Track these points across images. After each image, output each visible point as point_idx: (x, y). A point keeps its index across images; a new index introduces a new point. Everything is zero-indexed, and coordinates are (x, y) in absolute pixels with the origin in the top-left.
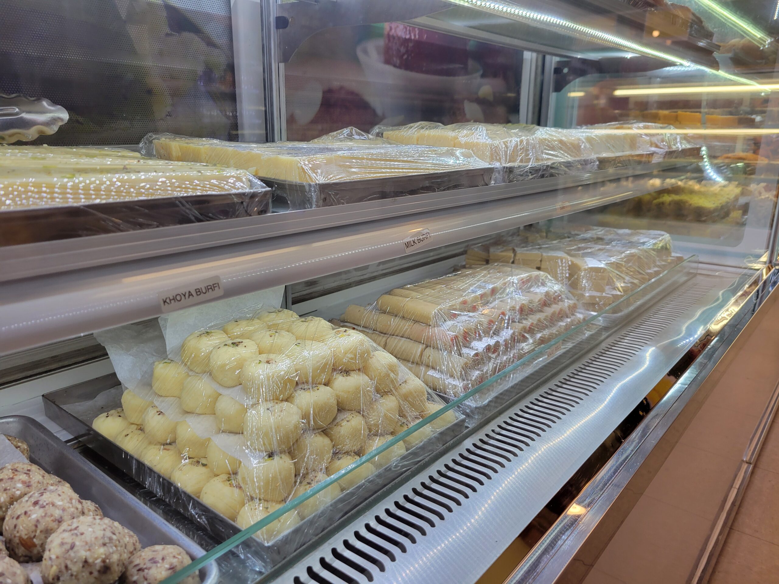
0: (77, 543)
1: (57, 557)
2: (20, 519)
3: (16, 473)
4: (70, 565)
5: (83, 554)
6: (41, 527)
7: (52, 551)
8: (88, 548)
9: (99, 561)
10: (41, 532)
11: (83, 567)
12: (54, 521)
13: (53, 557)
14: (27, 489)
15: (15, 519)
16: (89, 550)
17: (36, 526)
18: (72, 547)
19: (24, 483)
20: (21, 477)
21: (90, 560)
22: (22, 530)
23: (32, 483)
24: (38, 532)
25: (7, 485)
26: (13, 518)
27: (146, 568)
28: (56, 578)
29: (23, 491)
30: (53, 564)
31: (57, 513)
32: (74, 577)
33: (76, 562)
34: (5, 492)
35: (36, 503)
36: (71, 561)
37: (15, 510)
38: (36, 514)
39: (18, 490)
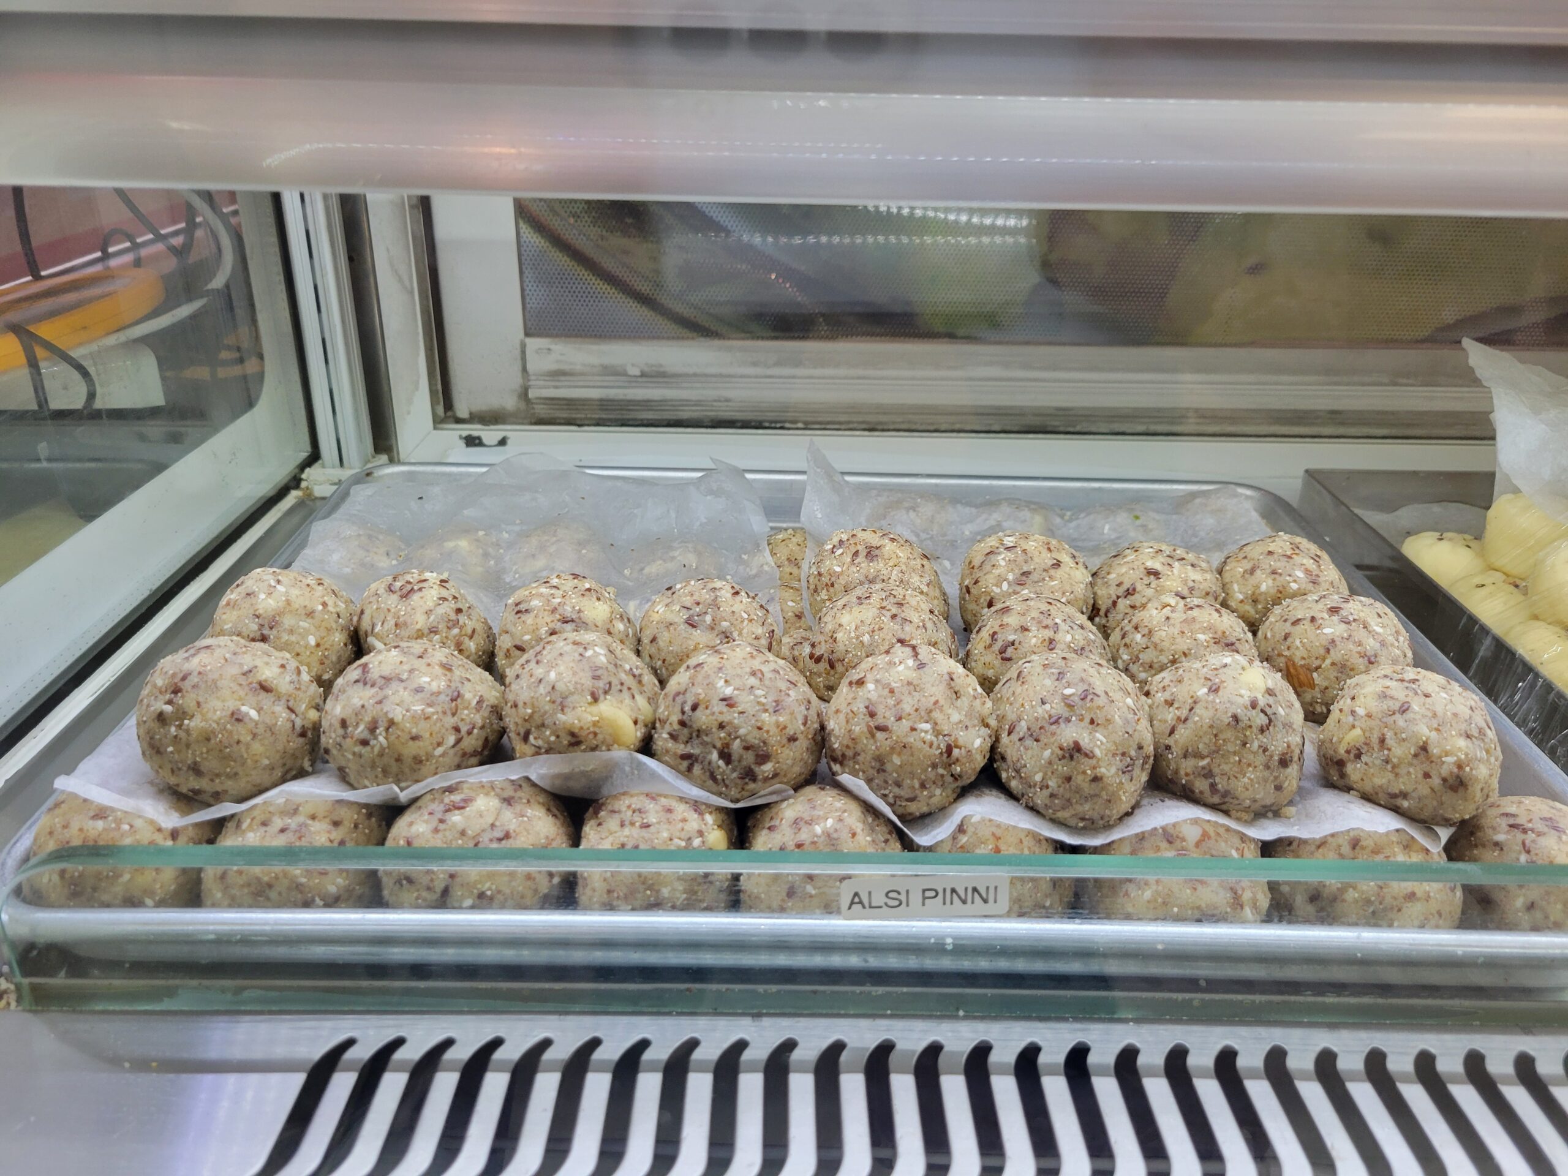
0: (1415, 707)
1: (1369, 716)
2: (1299, 628)
3: (1297, 551)
4: (1390, 741)
5: (1424, 731)
6: (1335, 655)
7: (1360, 700)
8: (1436, 726)
9: (1450, 759)
10: (1333, 664)
11: (1416, 756)
12: (1363, 655)
13: (1361, 711)
14: (1310, 586)
15: (1288, 624)
16: (1437, 730)
17: (1328, 651)
18: (1404, 709)
19: (1308, 572)
20: (1305, 561)
21: (1435, 751)
22: (1297, 648)
23: (1321, 579)
24: (1328, 662)
25: (1278, 564)
26: (1285, 621)
27: (1532, 830)
28: (1354, 752)
29: (1303, 586)
30: (1356, 723)
31: (1371, 644)
32: (1389, 767)
33: (1404, 740)
34: (1273, 576)
35: (1334, 611)
36: (1396, 734)
37: (1290, 608)
38: (1332, 629)
39: (1295, 581)
